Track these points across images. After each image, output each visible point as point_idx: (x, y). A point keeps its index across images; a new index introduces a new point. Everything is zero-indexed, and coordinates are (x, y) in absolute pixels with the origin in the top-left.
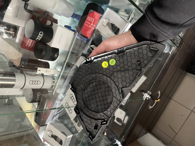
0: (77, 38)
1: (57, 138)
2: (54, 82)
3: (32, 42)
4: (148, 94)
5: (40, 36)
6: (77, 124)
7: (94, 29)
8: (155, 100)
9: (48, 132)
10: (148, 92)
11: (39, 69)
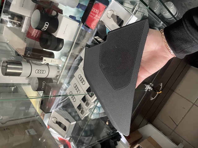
0: (81, 29)
1: (62, 124)
2: (58, 72)
3: (38, 32)
4: (150, 86)
5: (46, 26)
6: (80, 111)
7: (98, 20)
8: (156, 92)
9: (53, 119)
10: (151, 84)
11: (44, 58)
